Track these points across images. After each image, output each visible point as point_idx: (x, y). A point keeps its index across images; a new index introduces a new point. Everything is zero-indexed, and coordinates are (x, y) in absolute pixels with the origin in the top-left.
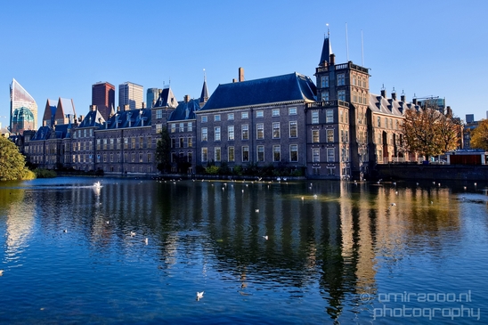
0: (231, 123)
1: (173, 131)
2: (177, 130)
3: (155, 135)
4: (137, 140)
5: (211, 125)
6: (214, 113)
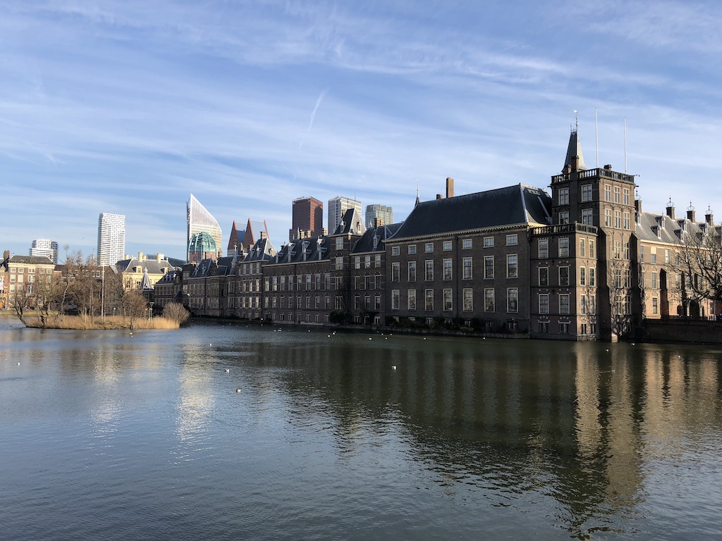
0: (429, 256)
1: (358, 266)
2: (362, 265)
3: (334, 272)
4: (313, 279)
5: (404, 258)
6: (407, 242)
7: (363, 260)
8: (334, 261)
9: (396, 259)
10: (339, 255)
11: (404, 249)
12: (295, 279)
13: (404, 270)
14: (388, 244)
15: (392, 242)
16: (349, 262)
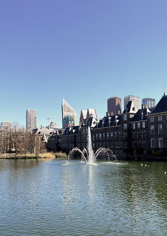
1: (134, 128)
2: (136, 127)
3: (123, 131)
4: (114, 134)
5: (156, 123)
6: (158, 115)
7: (136, 124)
8: (123, 126)
9: (152, 124)
10: (126, 123)
11: (156, 118)
12: (106, 135)
13: (156, 129)
14: (148, 117)
15: (150, 116)
16: (130, 126)
